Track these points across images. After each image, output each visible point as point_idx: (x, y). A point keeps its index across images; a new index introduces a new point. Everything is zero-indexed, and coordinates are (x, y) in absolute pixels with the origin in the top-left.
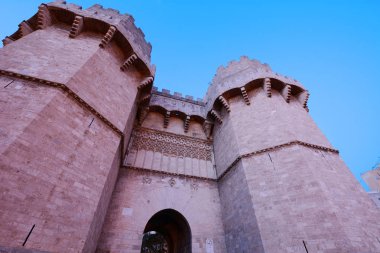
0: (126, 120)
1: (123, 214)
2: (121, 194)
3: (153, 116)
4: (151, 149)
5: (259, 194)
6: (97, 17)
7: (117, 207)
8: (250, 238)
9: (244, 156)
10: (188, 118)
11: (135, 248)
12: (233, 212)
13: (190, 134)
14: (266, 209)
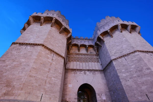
0: (64, 52)
1: (69, 87)
2: (67, 79)
3: (74, 48)
4: (75, 61)
5: (122, 75)
6: (48, 16)
7: (66, 84)
8: (121, 93)
9: (113, 60)
10: (87, 46)
11: (75, 99)
12: (112, 83)
13: (89, 53)
14: (126, 81)
